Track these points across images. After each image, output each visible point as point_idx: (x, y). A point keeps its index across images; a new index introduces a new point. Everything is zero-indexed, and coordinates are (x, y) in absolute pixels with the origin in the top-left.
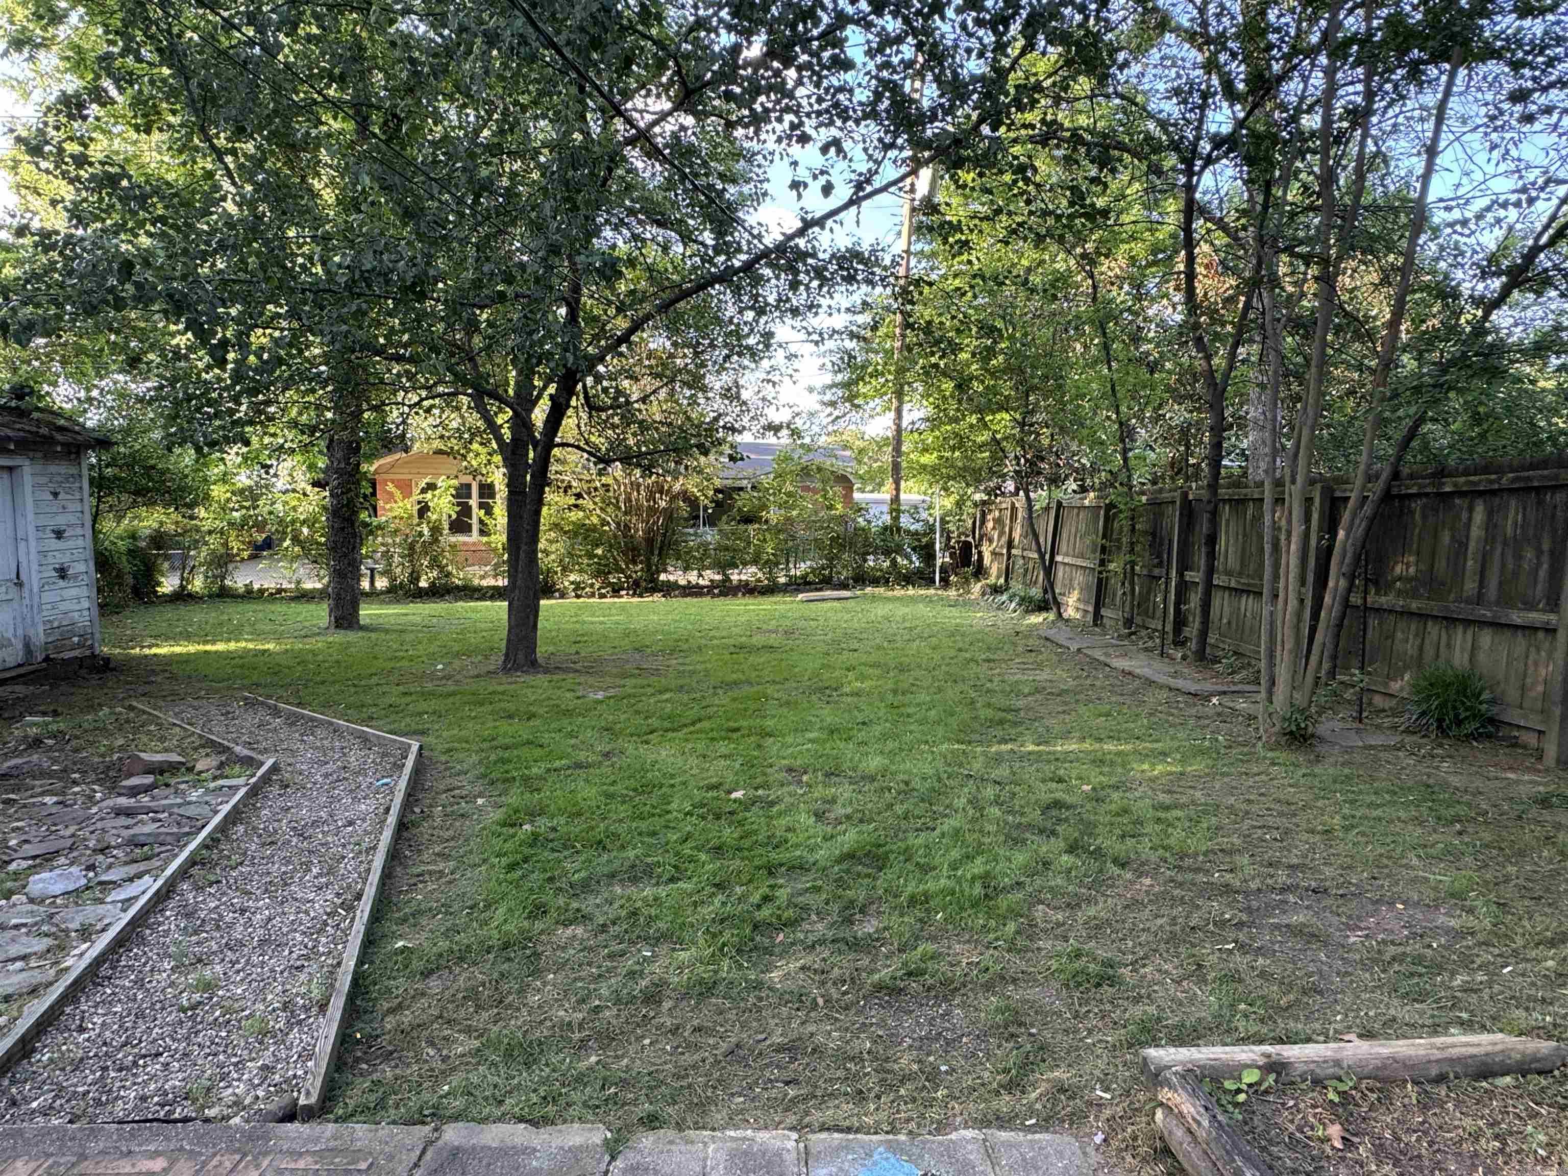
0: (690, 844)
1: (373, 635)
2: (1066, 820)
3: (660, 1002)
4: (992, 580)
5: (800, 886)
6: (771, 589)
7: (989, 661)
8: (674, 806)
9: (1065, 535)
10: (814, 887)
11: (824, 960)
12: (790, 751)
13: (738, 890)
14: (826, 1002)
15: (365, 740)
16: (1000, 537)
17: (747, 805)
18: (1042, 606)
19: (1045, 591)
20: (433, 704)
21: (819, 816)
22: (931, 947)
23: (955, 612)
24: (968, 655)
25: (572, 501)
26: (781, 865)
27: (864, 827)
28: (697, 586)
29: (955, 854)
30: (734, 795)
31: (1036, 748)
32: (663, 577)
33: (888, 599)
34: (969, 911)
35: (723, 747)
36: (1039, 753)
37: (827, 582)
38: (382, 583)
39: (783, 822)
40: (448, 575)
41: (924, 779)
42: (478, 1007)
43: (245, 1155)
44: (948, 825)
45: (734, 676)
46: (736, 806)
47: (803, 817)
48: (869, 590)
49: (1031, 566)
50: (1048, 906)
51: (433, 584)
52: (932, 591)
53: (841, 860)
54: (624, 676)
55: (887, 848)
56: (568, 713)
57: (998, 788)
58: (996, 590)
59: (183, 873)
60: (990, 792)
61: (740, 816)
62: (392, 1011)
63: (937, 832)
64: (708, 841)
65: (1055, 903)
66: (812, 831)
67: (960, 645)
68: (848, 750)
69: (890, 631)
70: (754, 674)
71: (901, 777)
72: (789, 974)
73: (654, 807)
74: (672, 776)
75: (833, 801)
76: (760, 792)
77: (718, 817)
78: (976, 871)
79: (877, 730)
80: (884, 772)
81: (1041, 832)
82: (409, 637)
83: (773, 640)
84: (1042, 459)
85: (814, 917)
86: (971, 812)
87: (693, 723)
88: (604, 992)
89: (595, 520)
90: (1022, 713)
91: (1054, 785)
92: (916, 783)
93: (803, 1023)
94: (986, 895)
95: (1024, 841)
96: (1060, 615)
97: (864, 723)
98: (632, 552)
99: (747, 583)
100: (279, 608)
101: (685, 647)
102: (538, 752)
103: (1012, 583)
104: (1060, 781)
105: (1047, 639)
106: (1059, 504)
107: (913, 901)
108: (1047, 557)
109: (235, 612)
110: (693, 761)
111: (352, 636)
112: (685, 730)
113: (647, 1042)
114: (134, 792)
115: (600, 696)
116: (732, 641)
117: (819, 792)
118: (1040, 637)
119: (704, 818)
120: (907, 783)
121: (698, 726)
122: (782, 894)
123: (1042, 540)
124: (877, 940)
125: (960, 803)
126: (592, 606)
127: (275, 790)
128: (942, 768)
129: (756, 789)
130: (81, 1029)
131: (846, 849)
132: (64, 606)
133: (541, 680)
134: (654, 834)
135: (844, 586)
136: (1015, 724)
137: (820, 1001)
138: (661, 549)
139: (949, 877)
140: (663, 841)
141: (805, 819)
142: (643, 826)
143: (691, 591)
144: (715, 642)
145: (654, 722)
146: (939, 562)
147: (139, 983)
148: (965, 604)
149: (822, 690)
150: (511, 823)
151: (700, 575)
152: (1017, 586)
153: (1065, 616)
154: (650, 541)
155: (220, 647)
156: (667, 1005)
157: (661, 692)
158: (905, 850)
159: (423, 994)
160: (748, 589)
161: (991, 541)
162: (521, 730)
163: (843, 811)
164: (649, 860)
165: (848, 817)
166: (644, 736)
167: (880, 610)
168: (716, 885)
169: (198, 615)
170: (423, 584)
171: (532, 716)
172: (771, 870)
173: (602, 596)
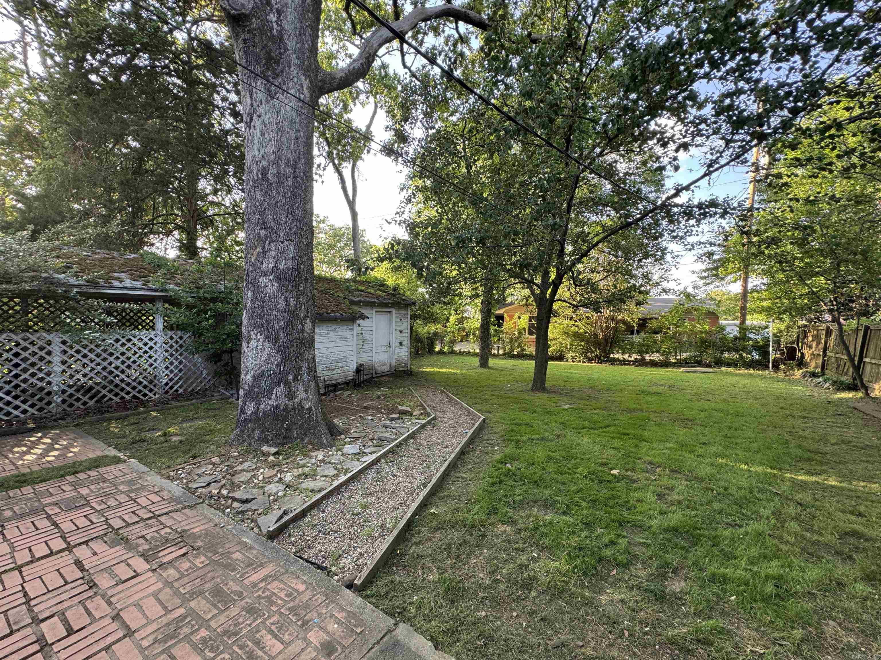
0: (580, 495)
1: (492, 371)
2: (865, 550)
3: (531, 590)
4: (811, 369)
5: (637, 539)
6: (666, 364)
7: (804, 417)
8: (579, 470)
9: (872, 347)
10: (645, 543)
11: (636, 601)
12: (654, 452)
13: (599, 531)
14: (631, 635)
15: (469, 412)
16: (817, 345)
17: (618, 479)
18: (851, 387)
19: (854, 379)
20: (501, 401)
21: (660, 496)
22: (722, 623)
23: (782, 386)
24: (787, 412)
25: (573, 323)
26: (628, 522)
27: (689, 512)
28: (628, 361)
29: (754, 551)
30: (612, 472)
31: (839, 484)
32: (612, 356)
33: (736, 375)
34: (760, 604)
35: (616, 443)
36: (843, 489)
37: (699, 363)
38: (501, 352)
39: (637, 495)
40: (524, 350)
41: (740, 488)
42: (449, 556)
43: (327, 599)
44: (753, 527)
45: (635, 406)
46: (611, 478)
47: (649, 495)
48: (724, 369)
49: (842, 363)
50: (840, 624)
51: (518, 353)
52: (766, 372)
53: (667, 530)
54: (582, 399)
55: (701, 532)
56: (549, 413)
57: (799, 509)
58: (814, 375)
59: (385, 455)
60: (792, 510)
61: (612, 485)
62: (416, 543)
63: (743, 530)
64: (590, 495)
65: (846, 624)
66: (653, 505)
67: (783, 405)
68: (690, 460)
69: (734, 392)
70: (645, 406)
71: (722, 483)
72: (612, 600)
73: (569, 469)
74: (584, 454)
75: (672, 489)
76: (629, 473)
77: (601, 482)
78: (770, 571)
79: (713, 449)
80: (712, 477)
81: (839, 553)
82: (503, 373)
83: (660, 389)
84: (853, 301)
85: (639, 565)
86: (773, 521)
87: (606, 427)
88: (504, 571)
89: (582, 331)
90: (828, 457)
91: (853, 518)
92: (733, 490)
93: (611, 645)
94: (778, 595)
95: (821, 558)
96: (867, 394)
97: (704, 444)
98: (597, 344)
99: (653, 361)
100: (467, 358)
101: (614, 388)
102: (529, 430)
103: (826, 372)
104: (860, 515)
105: (855, 409)
106: (867, 328)
107: (713, 578)
108: (856, 358)
109: (454, 359)
110: (597, 448)
111: (485, 370)
112: (600, 430)
113: (515, 614)
114: (392, 420)
115: (566, 407)
116: (638, 388)
117: (664, 481)
118: (849, 407)
119: (593, 481)
120: (726, 489)
121: (608, 429)
122: (623, 542)
123: (851, 349)
124: (680, 599)
125: (766, 512)
126: (578, 366)
127: (430, 427)
128: (754, 482)
129: (627, 471)
130: (324, 511)
131: (672, 524)
132: (401, 354)
133: (546, 395)
134: (564, 484)
135: (709, 366)
136: (821, 463)
137: (626, 633)
138: (611, 343)
139: (746, 570)
140: (567, 488)
141: (650, 497)
142: (560, 478)
143: (625, 363)
144: (630, 388)
145: (586, 423)
146: (772, 357)
147: (350, 497)
148: (790, 381)
149: (683, 421)
150: (503, 462)
151: (630, 356)
152: (830, 373)
153: (872, 395)
154: (606, 339)
155: (444, 370)
156: (534, 594)
157: (595, 409)
158: (714, 538)
159: (431, 540)
160: (654, 364)
161: (810, 347)
162: (526, 417)
163: (676, 497)
164: (555, 498)
165: (679, 502)
166: (579, 430)
167: (730, 380)
168: (585, 524)
169: (443, 359)
170: (515, 353)
171: (535, 412)
172: (621, 523)
173: (584, 362)
